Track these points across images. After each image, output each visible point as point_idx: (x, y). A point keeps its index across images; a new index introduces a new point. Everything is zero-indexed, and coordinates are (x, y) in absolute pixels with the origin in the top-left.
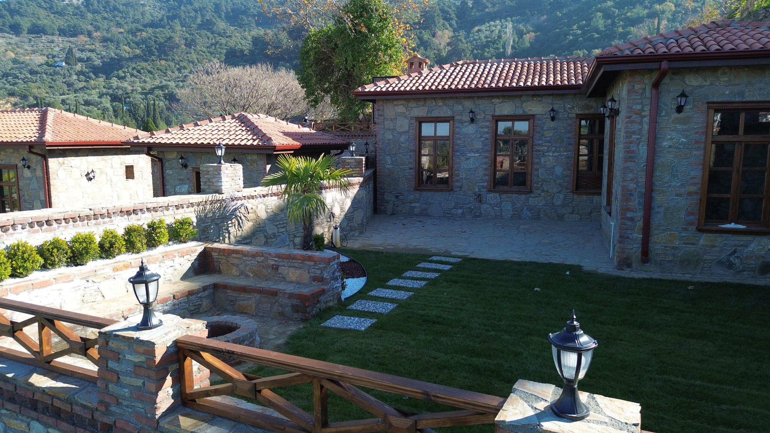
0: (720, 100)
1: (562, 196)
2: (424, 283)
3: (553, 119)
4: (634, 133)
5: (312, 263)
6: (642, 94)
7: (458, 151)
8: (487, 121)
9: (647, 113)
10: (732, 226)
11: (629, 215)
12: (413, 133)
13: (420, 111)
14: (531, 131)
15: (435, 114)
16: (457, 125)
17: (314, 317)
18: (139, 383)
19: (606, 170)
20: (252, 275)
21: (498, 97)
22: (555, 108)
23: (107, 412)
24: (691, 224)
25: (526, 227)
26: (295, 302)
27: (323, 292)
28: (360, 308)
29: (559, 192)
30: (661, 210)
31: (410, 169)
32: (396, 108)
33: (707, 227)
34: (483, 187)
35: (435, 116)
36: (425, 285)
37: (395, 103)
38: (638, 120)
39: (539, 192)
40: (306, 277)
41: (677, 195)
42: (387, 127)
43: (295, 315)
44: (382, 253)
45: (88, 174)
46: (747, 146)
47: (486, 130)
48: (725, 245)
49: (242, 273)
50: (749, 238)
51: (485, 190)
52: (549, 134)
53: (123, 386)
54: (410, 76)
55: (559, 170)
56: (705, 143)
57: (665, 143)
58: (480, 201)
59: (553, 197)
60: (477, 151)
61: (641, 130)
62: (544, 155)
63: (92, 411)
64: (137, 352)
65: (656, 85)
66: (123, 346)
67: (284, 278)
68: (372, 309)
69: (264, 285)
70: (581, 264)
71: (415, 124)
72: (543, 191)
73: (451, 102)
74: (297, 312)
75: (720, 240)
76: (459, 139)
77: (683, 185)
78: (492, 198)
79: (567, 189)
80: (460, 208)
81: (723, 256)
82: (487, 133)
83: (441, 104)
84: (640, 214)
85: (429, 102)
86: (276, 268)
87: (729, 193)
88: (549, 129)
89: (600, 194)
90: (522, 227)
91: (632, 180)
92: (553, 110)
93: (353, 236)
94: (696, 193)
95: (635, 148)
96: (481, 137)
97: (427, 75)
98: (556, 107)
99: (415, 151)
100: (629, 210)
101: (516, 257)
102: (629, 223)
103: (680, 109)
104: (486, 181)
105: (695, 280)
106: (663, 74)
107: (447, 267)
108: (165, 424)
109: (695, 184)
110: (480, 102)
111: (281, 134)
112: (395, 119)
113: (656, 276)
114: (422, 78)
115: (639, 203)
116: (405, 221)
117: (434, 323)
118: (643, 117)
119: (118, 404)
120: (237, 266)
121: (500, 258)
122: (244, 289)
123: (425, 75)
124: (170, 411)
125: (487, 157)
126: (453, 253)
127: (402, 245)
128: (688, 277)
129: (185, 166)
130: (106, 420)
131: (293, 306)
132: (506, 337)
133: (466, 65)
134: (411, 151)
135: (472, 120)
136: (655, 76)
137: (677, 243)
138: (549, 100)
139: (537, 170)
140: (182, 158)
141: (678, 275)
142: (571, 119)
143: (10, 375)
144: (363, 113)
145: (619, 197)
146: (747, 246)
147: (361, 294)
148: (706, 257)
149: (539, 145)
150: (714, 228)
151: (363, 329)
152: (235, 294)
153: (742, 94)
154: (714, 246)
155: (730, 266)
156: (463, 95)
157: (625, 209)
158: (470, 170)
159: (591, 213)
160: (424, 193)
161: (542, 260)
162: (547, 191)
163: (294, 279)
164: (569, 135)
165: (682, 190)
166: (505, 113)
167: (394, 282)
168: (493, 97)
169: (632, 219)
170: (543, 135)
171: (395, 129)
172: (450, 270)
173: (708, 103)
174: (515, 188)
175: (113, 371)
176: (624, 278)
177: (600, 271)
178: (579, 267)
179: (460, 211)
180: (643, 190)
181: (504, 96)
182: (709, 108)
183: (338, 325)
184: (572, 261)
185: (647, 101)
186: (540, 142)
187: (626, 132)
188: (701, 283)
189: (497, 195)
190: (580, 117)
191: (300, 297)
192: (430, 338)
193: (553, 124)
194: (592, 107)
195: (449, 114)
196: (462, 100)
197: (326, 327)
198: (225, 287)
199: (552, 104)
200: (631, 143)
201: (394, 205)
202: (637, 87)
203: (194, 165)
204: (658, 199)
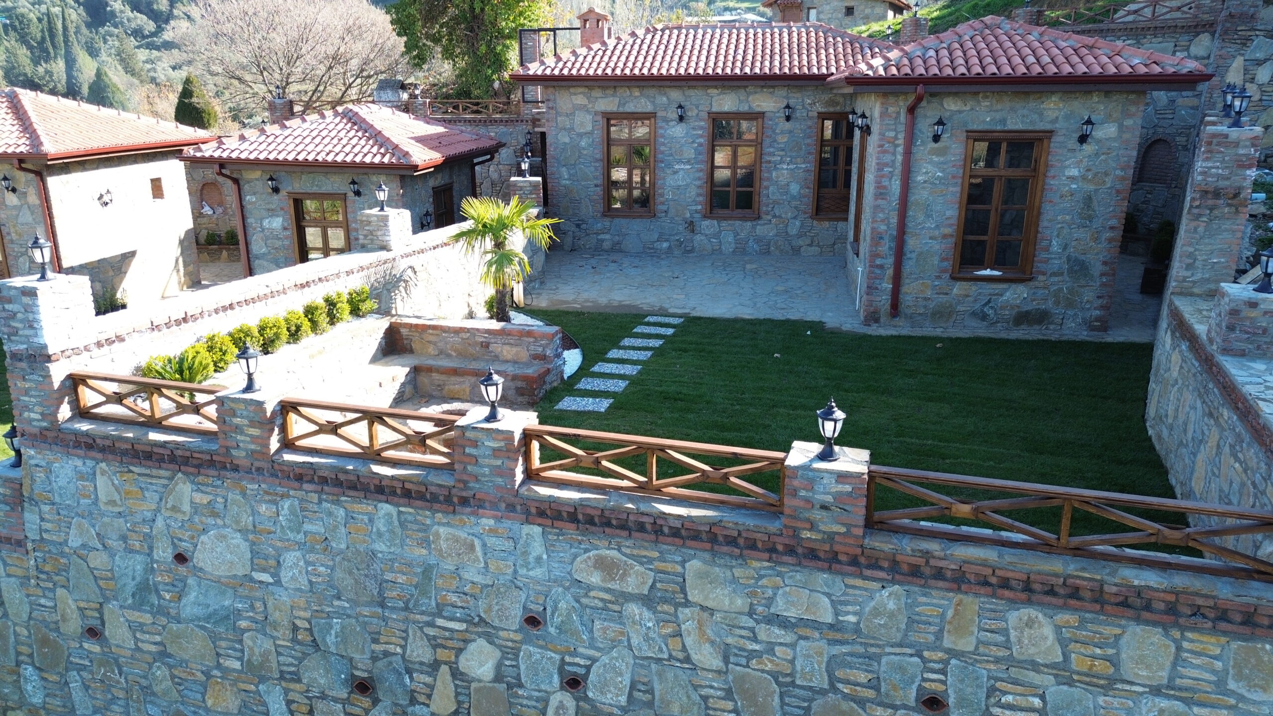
0: (980, 128)
1: (798, 223)
2: (649, 353)
3: (788, 118)
4: (887, 165)
5: (532, 340)
6: (896, 118)
7: (662, 162)
8: (701, 120)
9: (901, 141)
10: (988, 272)
11: (878, 262)
12: (599, 134)
13: (608, 103)
14: (760, 134)
15: (630, 108)
16: (660, 123)
17: (541, 399)
18: (499, 462)
19: (855, 194)
20: (454, 354)
21: (716, 87)
22: (791, 104)
23: (466, 488)
24: (944, 271)
25: (754, 266)
26: (520, 384)
27: (548, 371)
28: (589, 387)
29: (795, 218)
30: (913, 255)
31: (596, 186)
32: (573, 97)
33: (961, 275)
34: (696, 211)
35: (629, 110)
36: (652, 356)
37: (572, 90)
38: (891, 149)
39: (769, 217)
40: (524, 355)
41: (931, 238)
42: (560, 126)
43: (520, 399)
44: (584, 314)
45: (101, 197)
46: (1009, 181)
47: (700, 132)
48: (980, 294)
49: (441, 352)
50: (1004, 286)
51: (697, 216)
52: (782, 139)
53: (482, 466)
54: (590, 49)
55: (794, 188)
56: (963, 178)
57: (919, 178)
58: (693, 231)
59: (787, 225)
60: (688, 162)
61: (893, 161)
62: (776, 168)
63: (450, 489)
64: (494, 439)
65: (911, 110)
66: (480, 435)
67: (497, 356)
68: (602, 388)
69: (474, 365)
70: (824, 320)
71: (602, 122)
72: (775, 216)
73: (652, 92)
74: (522, 395)
75: (973, 289)
76: (664, 144)
77: (937, 227)
78: (708, 226)
79: (805, 213)
80: (666, 240)
81: (977, 306)
82: (701, 136)
83: (637, 94)
84: (890, 261)
85: (620, 91)
86: (486, 345)
87: (985, 233)
88: (782, 132)
89: (846, 219)
90: (748, 266)
91: (883, 221)
92: (788, 107)
93: (534, 288)
94: (952, 236)
95: (887, 183)
96: (693, 142)
97: (615, 47)
98: (792, 102)
99: (602, 160)
100: (878, 256)
101: (747, 313)
102: (878, 271)
103: (936, 138)
104: (700, 203)
105: (945, 335)
106: (919, 99)
107: (670, 331)
108: (523, 490)
109: (950, 225)
110: (691, 92)
111: (413, 142)
112: (573, 114)
113: (905, 332)
114: (609, 53)
115: (890, 248)
116: (593, 262)
117: (676, 400)
118: (897, 146)
119: (477, 480)
120: (435, 344)
121: (728, 315)
122: (455, 372)
123: (611, 48)
124: (523, 483)
125: (701, 170)
126: (671, 311)
127: (603, 301)
128: (938, 332)
129: (276, 190)
130: (464, 494)
131: (517, 389)
132: (752, 410)
133: (667, 32)
134: (597, 160)
135: (681, 118)
136: (911, 99)
137: (929, 293)
138: (783, 92)
139: (767, 188)
140: (271, 179)
141: (928, 330)
142: (811, 118)
143: (351, 467)
144: (499, 79)
145: (868, 238)
146: (1001, 295)
147: (583, 371)
148: (960, 308)
149: (770, 154)
150: (969, 276)
151: (603, 410)
152: (443, 377)
153: (1003, 121)
154: (968, 296)
155: (984, 317)
156: (668, 83)
157: (874, 255)
158: (678, 188)
159: (834, 244)
160: (617, 221)
161: (779, 316)
162: (780, 217)
163: (509, 357)
164: (809, 141)
165: (937, 233)
166: (726, 108)
167: (614, 354)
168: (709, 87)
169: (881, 267)
170: (775, 141)
171: (572, 129)
172: (674, 335)
173: (967, 131)
174: (739, 212)
175: (470, 455)
176: (870, 336)
177: (847, 327)
178: (821, 324)
179: (665, 245)
180: (895, 233)
181: (724, 87)
182: (968, 138)
183: (574, 408)
184: (813, 316)
185: (902, 128)
186: (772, 150)
187: (878, 164)
188: (951, 339)
189: (715, 222)
190: (823, 117)
191: (525, 378)
192: (676, 415)
193: (788, 125)
194: (837, 104)
195: (649, 108)
196: (667, 90)
197: (561, 410)
198: (430, 370)
199: (787, 98)
200: (883, 176)
201: (574, 238)
202: (891, 110)
203: (290, 189)
204: (911, 243)
